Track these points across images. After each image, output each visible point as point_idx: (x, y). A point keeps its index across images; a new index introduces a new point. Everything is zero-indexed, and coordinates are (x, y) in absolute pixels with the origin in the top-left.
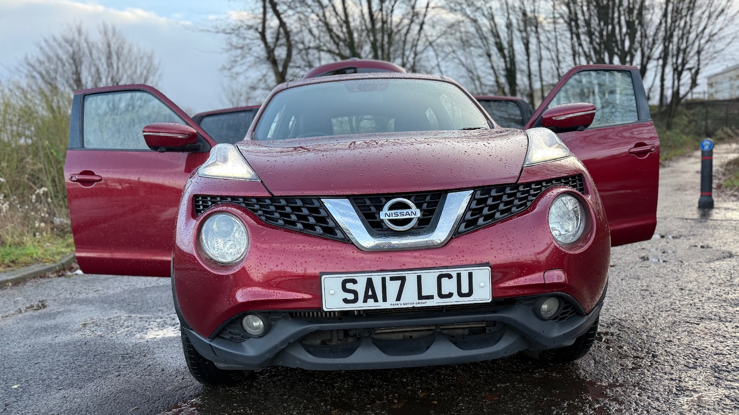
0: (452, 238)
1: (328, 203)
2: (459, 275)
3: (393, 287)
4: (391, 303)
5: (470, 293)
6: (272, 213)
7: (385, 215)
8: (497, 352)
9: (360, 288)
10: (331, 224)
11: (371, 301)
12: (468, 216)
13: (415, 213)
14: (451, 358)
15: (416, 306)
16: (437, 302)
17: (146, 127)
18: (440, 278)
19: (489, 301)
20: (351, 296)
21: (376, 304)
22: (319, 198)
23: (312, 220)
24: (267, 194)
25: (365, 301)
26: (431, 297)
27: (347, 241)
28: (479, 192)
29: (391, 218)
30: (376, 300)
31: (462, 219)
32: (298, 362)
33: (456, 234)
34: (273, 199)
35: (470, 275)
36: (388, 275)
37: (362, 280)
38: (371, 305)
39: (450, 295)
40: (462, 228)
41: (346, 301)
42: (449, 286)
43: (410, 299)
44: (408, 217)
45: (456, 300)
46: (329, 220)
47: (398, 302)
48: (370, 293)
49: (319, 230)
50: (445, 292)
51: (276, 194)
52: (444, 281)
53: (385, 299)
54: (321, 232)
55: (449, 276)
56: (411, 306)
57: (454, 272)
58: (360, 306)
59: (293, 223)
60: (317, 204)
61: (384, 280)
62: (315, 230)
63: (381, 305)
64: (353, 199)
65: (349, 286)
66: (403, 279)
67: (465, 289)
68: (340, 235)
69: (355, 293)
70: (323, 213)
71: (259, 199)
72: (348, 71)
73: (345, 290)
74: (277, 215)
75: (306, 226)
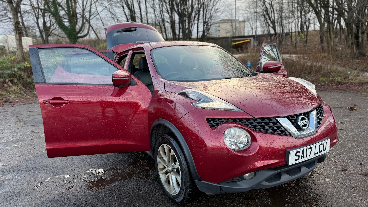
1: (280, 120)
3: (309, 152)
4: (308, 158)
6: (256, 126)
7: (300, 123)
9: (300, 154)
10: (283, 129)
11: (303, 158)
12: (318, 120)
15: (314, 157)
16: (318, 154)
18: (320, 145)
19: (329, 151)
20: (297, 158)
22: (275, 118)
23: (275, 128)
24: (251, 117)
25: (301, 159)
27: (290, 135)
29: (303, 124)
34: (255, 119)
35: (326, 143)
36: (308, 147)
37: (301, 151)
38: (303, 160)
40: (318, 125)
41: (296, 160)
42: (321, 148)
43: (313, 155)
45: (322, 152)
46: (282, 127)
47: (310, 157)
48: (303, 155)
49: (279, 132)
50: (320, 150)
51: (256, 117)
53: (306, 157)
54: (280, 133)
55: (322, 144)
58: (300, 161)
59: (267, 130)
60: (274, 121)
61: (307, 149)
62: (277, 132)
63: (306, 159)
64: (288, 117)
65: (298, 154)
66: (311, 148)
67: (325, 148)
68: (287, 133)
69: (299, 156)
70: (279, 125)
71: (248, 120)
72: (132, 29)
73: (296, 156)
74: (259, 127)
75: (274, 131)
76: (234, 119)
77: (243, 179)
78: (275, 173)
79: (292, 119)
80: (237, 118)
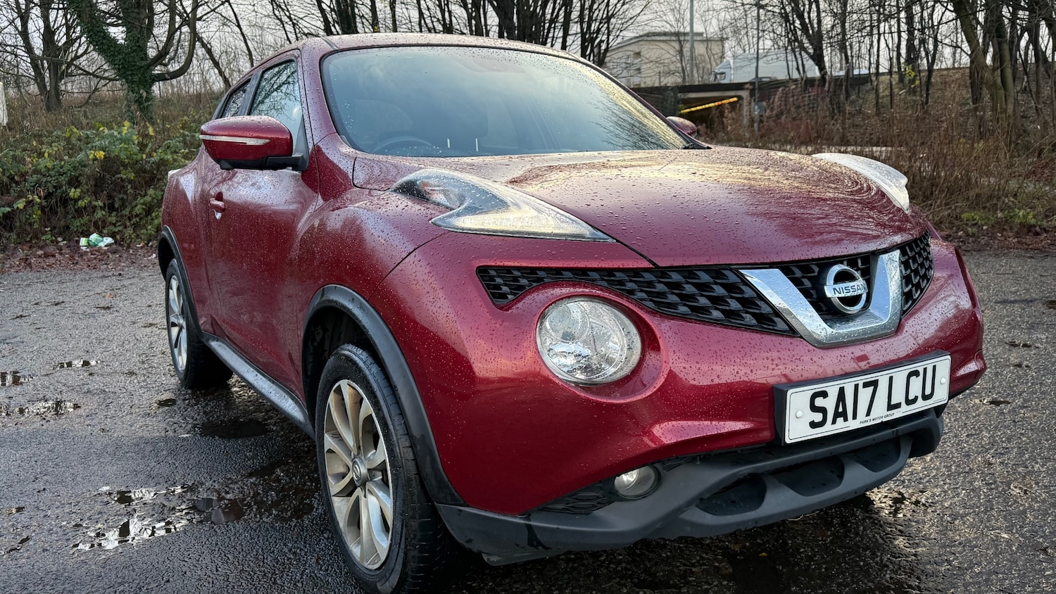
0: (901, 319)
1: (754, 277)
2: (925, 371)
3: (864, 397)
4: (860, 421)
5: (932, 393)
6: (661, 294)
7: (832, 291)
9: (829, 403)
10: (765, 309)
11: (840, 421)
12: (905, 287)
13: (864, 286)
15: (884, 420)
16: (903, 411)
18: (909, 377)
19: (946, 403)
20: (818, 417)
21: (846, 424)
22: (734, 269)
23: (734, 305)
24: (646, 264)
25: (834, 422)
26: (899, 405)
27: (792, 332)
29: (842, 295)
31: (902, 290)
32: (689, 528)
33: (902, 313)
34: (661, 272)
35: (934, 369)
36: (861, 381)
37: (832, 389)
38: (841, 426)
39: (916, 399)
40: (905, 304)
41: (813, 425)
42: (915, 387)
43: (879, 411)
44: (856, 292)
45: (920, 405)
46: (760, 303)
47: (868, 418)
48: (841, 410)
49: (749, 319)
50: (911, 395)
51: (663, 263)
52: (912, 380)
53: (855, 417)
54: (754, 322)
55: (917, 374)
56: (881, 421)
57: (921, 367)
58: (828, 429)
59: (704, 310)
60: (732, 278)
61: (856, 386)
62: (743, 319)
63: (853, 425)
64: (786, 268)
65: (819, 402)
66: (874, 384)
68: (781, 325)
69: (823, 410)
70: (748, 293)
71: (636, 272)
73: (814, 408)
74: (673, 298)
75: (729, 314)
76: (583, 272)
77: (613, 496)
78: (734, 475)
79: (803, 277)
80: (595, 265)
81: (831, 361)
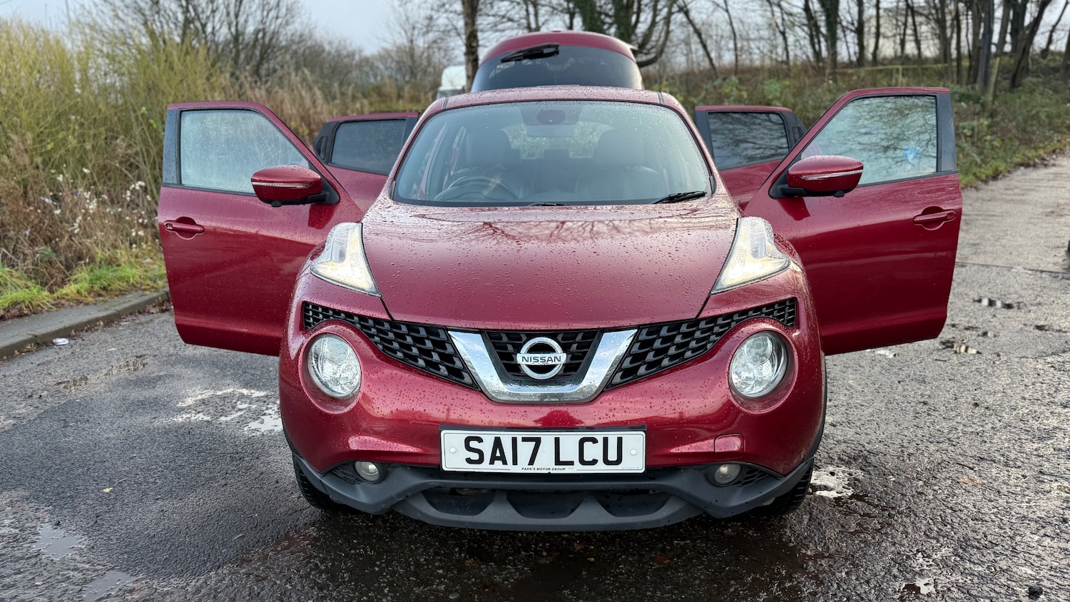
0: (603, 391)
1: (458, 338)
2: (606, 440)
3: (525, 449)
4: (522, 467)
5: (619, 461)
6: (390, 342)
7: (523, 358)
8: (658, 521)
9: (487, 447)
10: (458, 364)
11: (498, 464)
12: (627, 364)
13: (560, 358)
14: (600, 525)
15: (552, 472)
16: (578, 469)
17: (256, 174)
18: (582, 442)
19: (642, 471)
20: (475, 456)
21: (505, 467)
22: (446, 329)
23: (436, 357)
24: (385, 317)
25: (492, 462)
26: (571, 463)
27: (475, 387)
28: (645, 331)
29: (529, 363)
30: (505, 463)
31: (618, 367)
32: (419, 515)
33: (609, 386)
34: (394, 324)
35: (620, 440)
36: (519, 435)
37: (488, 439)
38: (498, 467)
39: (594, 462)
40: (617, 379)
41: (469, 461)
42: (593, 451)
43: (545, 464)
44: (550, 363)
45: (601, 468)
46: (455, 359)
47: (530, 467)
48: (498, 454)
49: (443, 370)
50: (587, 458)
51: (397, 317)
52: (587, 445)
53: (515, 462)
54: (446, 373)
55: (594, 441)
56: (547, 472)
57: (599, 436)
58: (485, 467)
59: (415, 359)
60: (443, 336)
61: (514, 440)
62: (439, 369)
63: (510, 468)
64: (486, 334)
65: (473, 444)
66: (537, 440)
67: (612, 456)
68: (467, 380)
69: (480, 453)
70: (449, 350)
71: (378, 321)
72: (546, 51)
73: (468, 448)
74: (396, 345)
75: (429, 363)
76: (349, 315)
77: (359, 479)
78: (424, 484)
79: (509, 343)
80: (358, 312)
81: (500, 416)
